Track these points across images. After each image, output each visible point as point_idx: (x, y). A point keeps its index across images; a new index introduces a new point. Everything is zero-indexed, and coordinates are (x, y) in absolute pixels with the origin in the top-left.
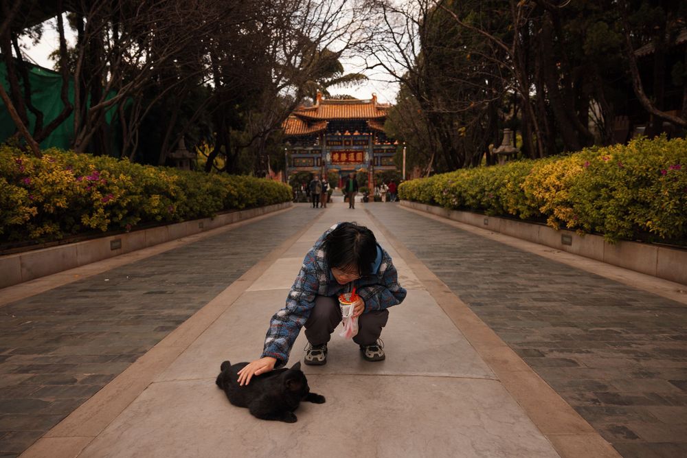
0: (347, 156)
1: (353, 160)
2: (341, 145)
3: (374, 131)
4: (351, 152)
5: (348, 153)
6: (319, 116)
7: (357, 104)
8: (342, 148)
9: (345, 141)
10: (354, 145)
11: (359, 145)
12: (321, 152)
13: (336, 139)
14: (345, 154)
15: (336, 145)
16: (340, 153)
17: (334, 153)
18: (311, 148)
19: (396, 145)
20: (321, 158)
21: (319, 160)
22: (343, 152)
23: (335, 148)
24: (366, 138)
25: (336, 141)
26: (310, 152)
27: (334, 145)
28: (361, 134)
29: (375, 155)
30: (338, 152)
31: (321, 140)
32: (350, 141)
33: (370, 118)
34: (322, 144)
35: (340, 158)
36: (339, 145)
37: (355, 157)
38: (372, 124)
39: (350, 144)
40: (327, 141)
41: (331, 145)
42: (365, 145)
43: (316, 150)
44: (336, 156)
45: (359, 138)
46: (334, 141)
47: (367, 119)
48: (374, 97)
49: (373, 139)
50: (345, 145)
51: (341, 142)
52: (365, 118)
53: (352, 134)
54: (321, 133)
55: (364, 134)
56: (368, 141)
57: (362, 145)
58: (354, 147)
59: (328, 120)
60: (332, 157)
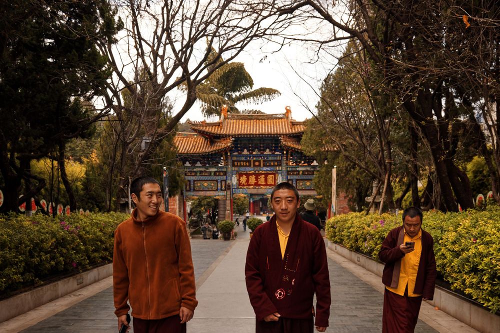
0: (257, 179)
1: (264, 183)
2: (250, 166)
3: (288, 149)
4: (262, 174)
5: (257, 176)
6: (223, 132)
7: (268, 119)
8: (250, 170)
9: (254, 161)
10: (264, 166)
11: (270, 166)
12: (225, 173)
13: (243, 159)
14: (254, 177)
15: (244, 166)
16: (248, 175)
17: (241, 175)
18: (214, 170)
19: (314, 167)
20: (225, 181)
21: (223, 183)
22: (252, 174)
23: (242, 169)
24: (278, 158)
25: (244, 161)
26: (213, 174)
27: (241, 166)
28: (273, 154)
29: (289, 177)
30: (246, 174)
31: (226, 159)
32: (259, 162)
33: (283, 135)
34: (227, 165)
35: (248, 181)
36: (246, 166)
37: (266, 180)
38: (285, 141)
39: (260, 165)
40: (233, 162)
41: (237, 166)
42: (278, 165)
43: (220, 172)
44: (243, 179)
45: (270, 158)
46: (240, 161)
47: (280, 135)
48: (288, 111)
49: (287, 160)
50: (254, 166)
51: (249, 162)
52: (277, 134)
54: (225, 151)
55: (277, 153)
56: (280, 161)
57: (274, 165)
58: (265, 169)
59: (232, 136)
60: (239, 180)
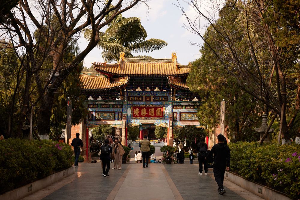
0: (147, 111)
1: (153, 115)
2: (142, 101)
3: (174, 87)
4: (152, 108)
5: (148, 109)
6: (121, 72)
8: (142, 104)
9: (146, 97)
10: (154, 101)
11: (159, 101)
12: (122, 106)
13: (137, 95)
14: (145, 109)
15: (137, 101)
16: (140, 108)
17: (134, 108)
18: (112, 103)
19: (195, 102)
20: (122, 113)
21: (120, 114)
22: (143, 108)
23: (136, 103)
24: (165, 95)
25: (137, 97)
26: (111, 106)
27: (135, 100)
28: (162, 91)
30: (138, 107)
31: (123, 95)
32: (150, 97)
33: (170, 75)
34: (124, 99)
35: (140, 113)
36: (139, 101)
37: (155, 113)
38: (172, 81)
39: (150, 100)
40: (128, 97)
41: (132, 100)
42: (165, 101)
43: (117, 105)
44: (137, 111)
45: (159, 95)
46: (135, 97)
47: (168, 75)
48: (174, 57)
49: (173, 96)
50: (146, 100)
51: (142, 97)
52: (165, 75)
53: (152, 91)
54: (122, 88)
55: (164, 90)
56: (167, 97)
57: (162, 101)
58: (154, 103)
59: (128, 75)
60: (133, 112)
